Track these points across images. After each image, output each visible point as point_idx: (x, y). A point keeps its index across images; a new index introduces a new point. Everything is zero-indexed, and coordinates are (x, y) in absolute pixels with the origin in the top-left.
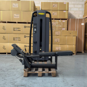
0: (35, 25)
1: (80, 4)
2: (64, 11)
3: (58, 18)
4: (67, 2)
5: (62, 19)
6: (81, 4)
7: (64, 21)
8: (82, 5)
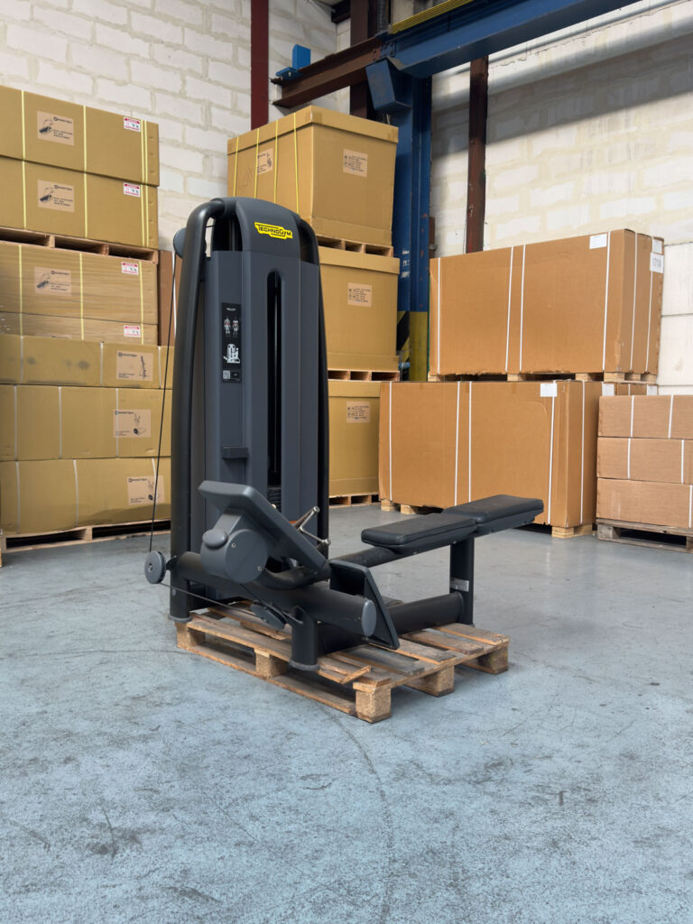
0: (232, 317)
1: (194, 149)
2: (129, 190)
3: (87, 236)
4: (145, 118)
5: (117, 252)
6: (202, 152)
7: (130, 267)
8: (207, 155)
